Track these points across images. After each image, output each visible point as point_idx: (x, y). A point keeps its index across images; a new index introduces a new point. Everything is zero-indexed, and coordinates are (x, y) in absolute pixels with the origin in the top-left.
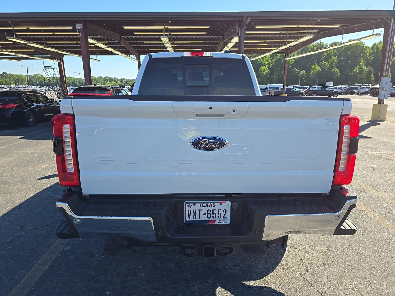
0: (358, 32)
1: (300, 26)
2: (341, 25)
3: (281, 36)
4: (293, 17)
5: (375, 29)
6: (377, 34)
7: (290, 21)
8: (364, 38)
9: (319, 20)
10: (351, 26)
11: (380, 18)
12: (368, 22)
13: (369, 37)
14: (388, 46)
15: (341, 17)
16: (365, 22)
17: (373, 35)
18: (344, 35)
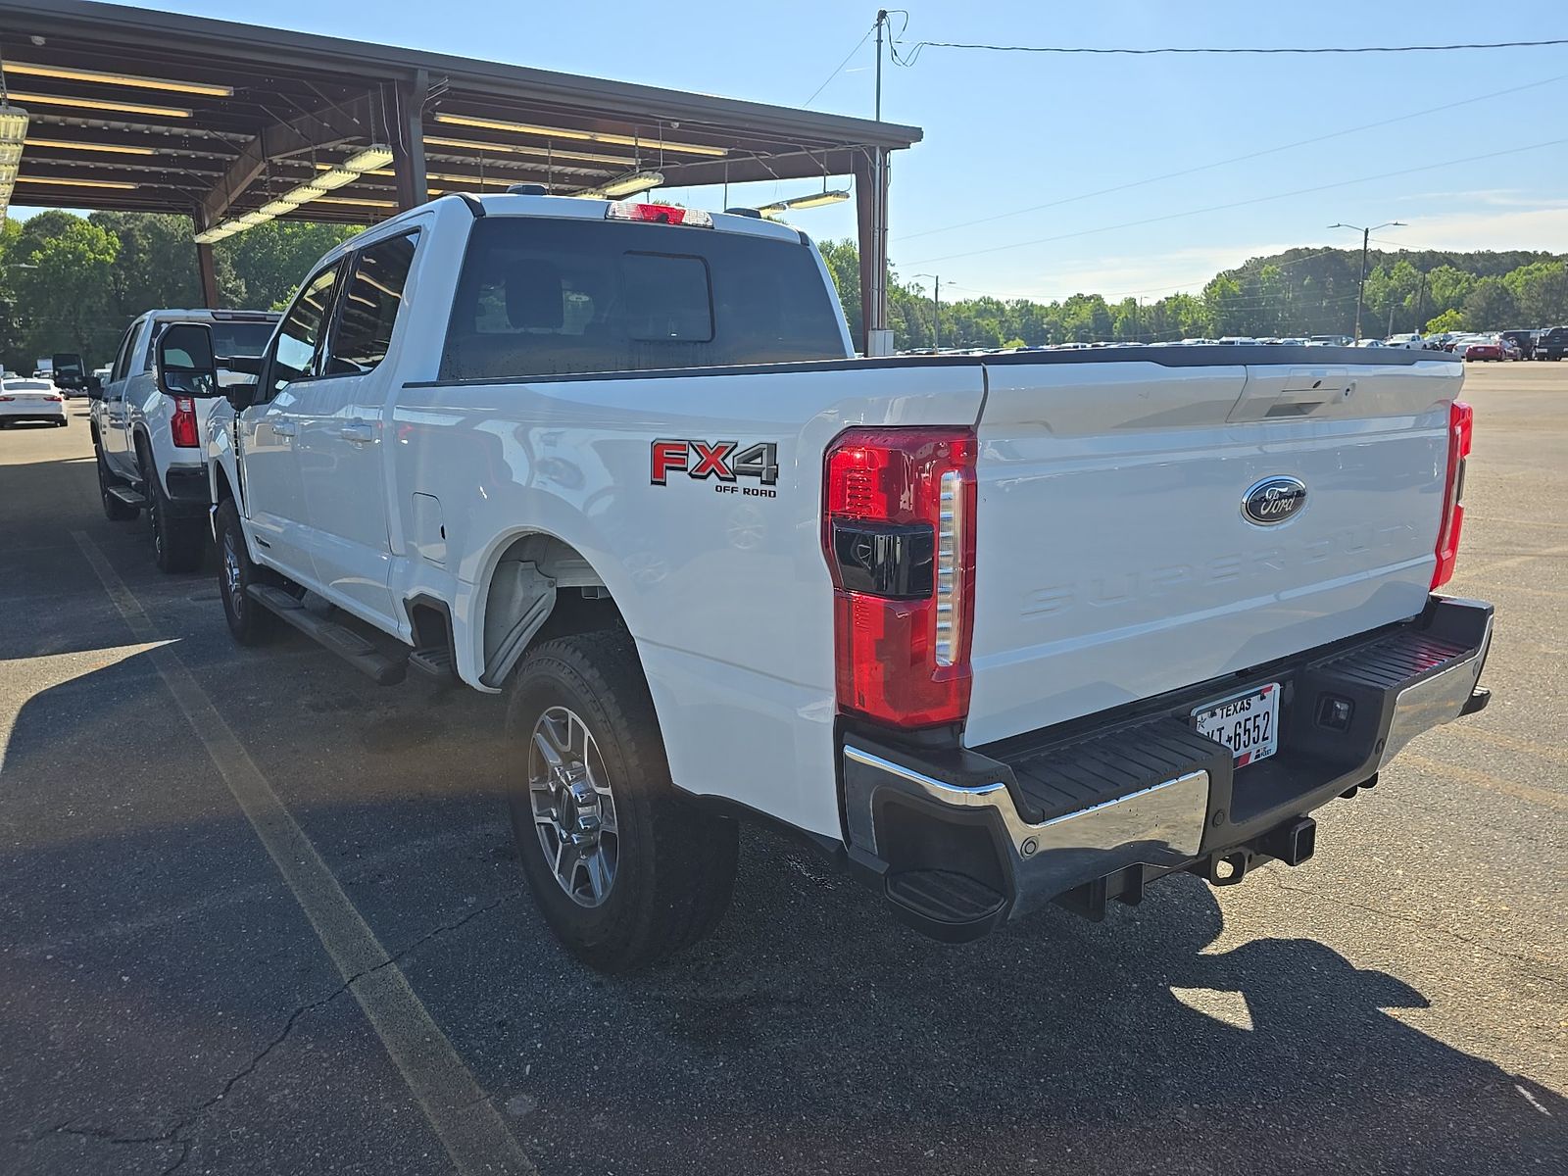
0: (776, 179)
1: (602, 138)
2: (727, 150)
3: (514, 164)
4: (600, 99)
5: (828, 175)
6: (837, 194)
7: (568, 112)
8: (801, 200)
9: (677, 124)
10: (754, 158)
11: (843, 143)
12: (808, 149)
13: (815, 201)
14: (877, 234)
15: (747, 126)
16: (800, 150)
17: (826, 194)
18: (728, 185)
